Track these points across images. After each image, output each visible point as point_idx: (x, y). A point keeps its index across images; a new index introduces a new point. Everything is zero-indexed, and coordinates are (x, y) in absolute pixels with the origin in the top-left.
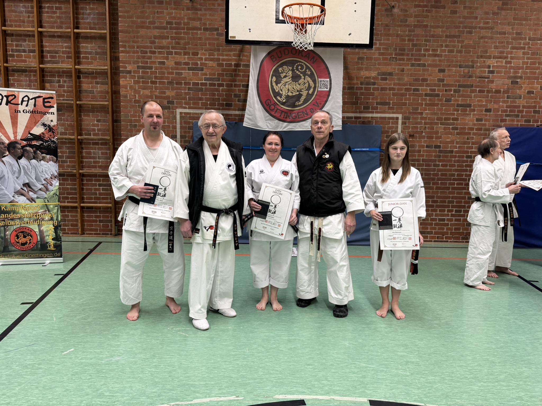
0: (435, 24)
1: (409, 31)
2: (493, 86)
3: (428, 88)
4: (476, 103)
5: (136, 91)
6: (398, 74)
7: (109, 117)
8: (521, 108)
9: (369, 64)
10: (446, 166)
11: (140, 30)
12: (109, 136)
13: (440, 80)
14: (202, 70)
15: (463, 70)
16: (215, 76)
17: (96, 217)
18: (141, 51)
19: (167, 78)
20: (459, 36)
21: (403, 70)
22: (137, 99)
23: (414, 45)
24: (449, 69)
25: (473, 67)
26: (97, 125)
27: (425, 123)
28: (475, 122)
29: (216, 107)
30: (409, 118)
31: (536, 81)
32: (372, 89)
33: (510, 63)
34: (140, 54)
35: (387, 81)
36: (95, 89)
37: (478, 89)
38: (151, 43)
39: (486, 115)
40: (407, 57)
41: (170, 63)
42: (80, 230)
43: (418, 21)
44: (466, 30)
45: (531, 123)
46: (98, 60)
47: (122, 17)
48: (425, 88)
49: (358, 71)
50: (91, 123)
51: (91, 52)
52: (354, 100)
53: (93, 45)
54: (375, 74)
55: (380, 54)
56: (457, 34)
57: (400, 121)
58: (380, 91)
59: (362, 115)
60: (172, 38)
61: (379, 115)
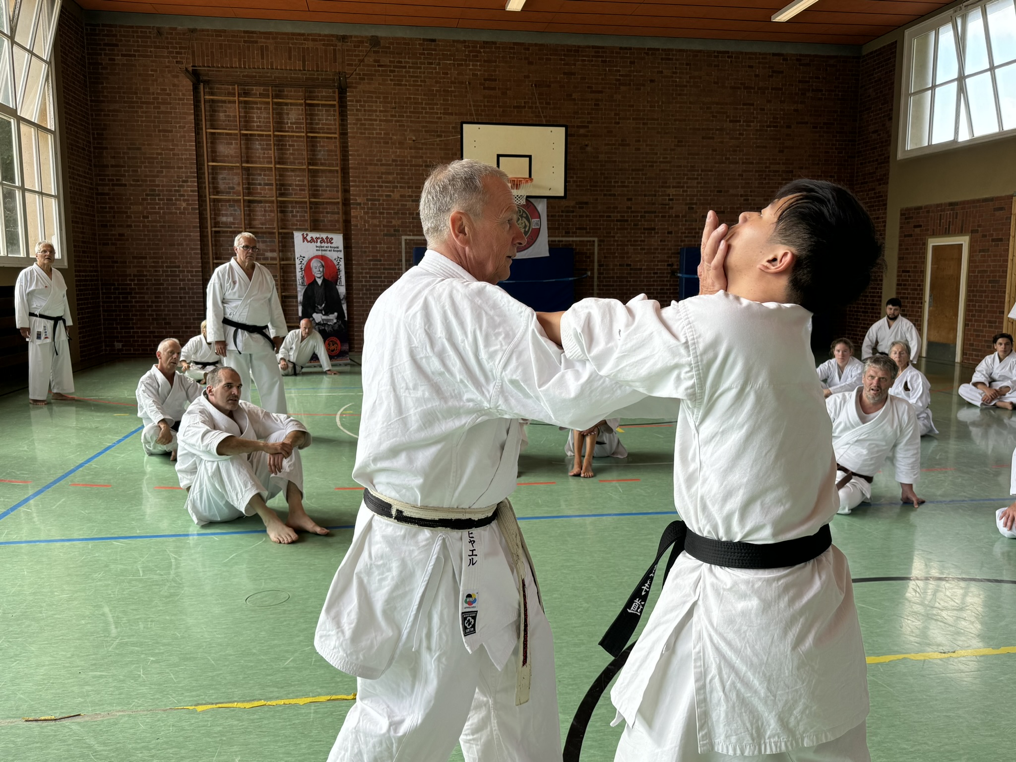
0: (622, 160)
1: (601, 165)
2: (673, 212)
3: (619, 215)
4: (659, 227)
5: (365, 221)
6: (592, 203)
10: (636, 281)
11: (368, 167)
13: (628, 208)
15: (648, 198)
18: (370, 185)
19: (393, 209)
20: (643, 170)
21: (597, 200)
23: (605, 178)
24: (635, 198)
25: (655, 195)
27: (618, 245)
28: (660, 243)
30: (603, 241)
32: (571, 216)
33: (686, 191)
34: (369, 188)
35: (584, 208)
36: (326, 218)
37: (660, 215)
38: (379, 179)
40: (600, 188)
41: (396, 195)
43: (608, 157)
44: (648, 164)
46: (328, 192)
47: (352, 155)
48: (616, 214)
49: (559, 201)
51: (322, 185)
52: (557, 226)
54: (574, 203)
55: (577, 186)
56: (641, 168)
58: (578, 218)
59: (564, 239)
60: (397, 174)
61: (578, 239)
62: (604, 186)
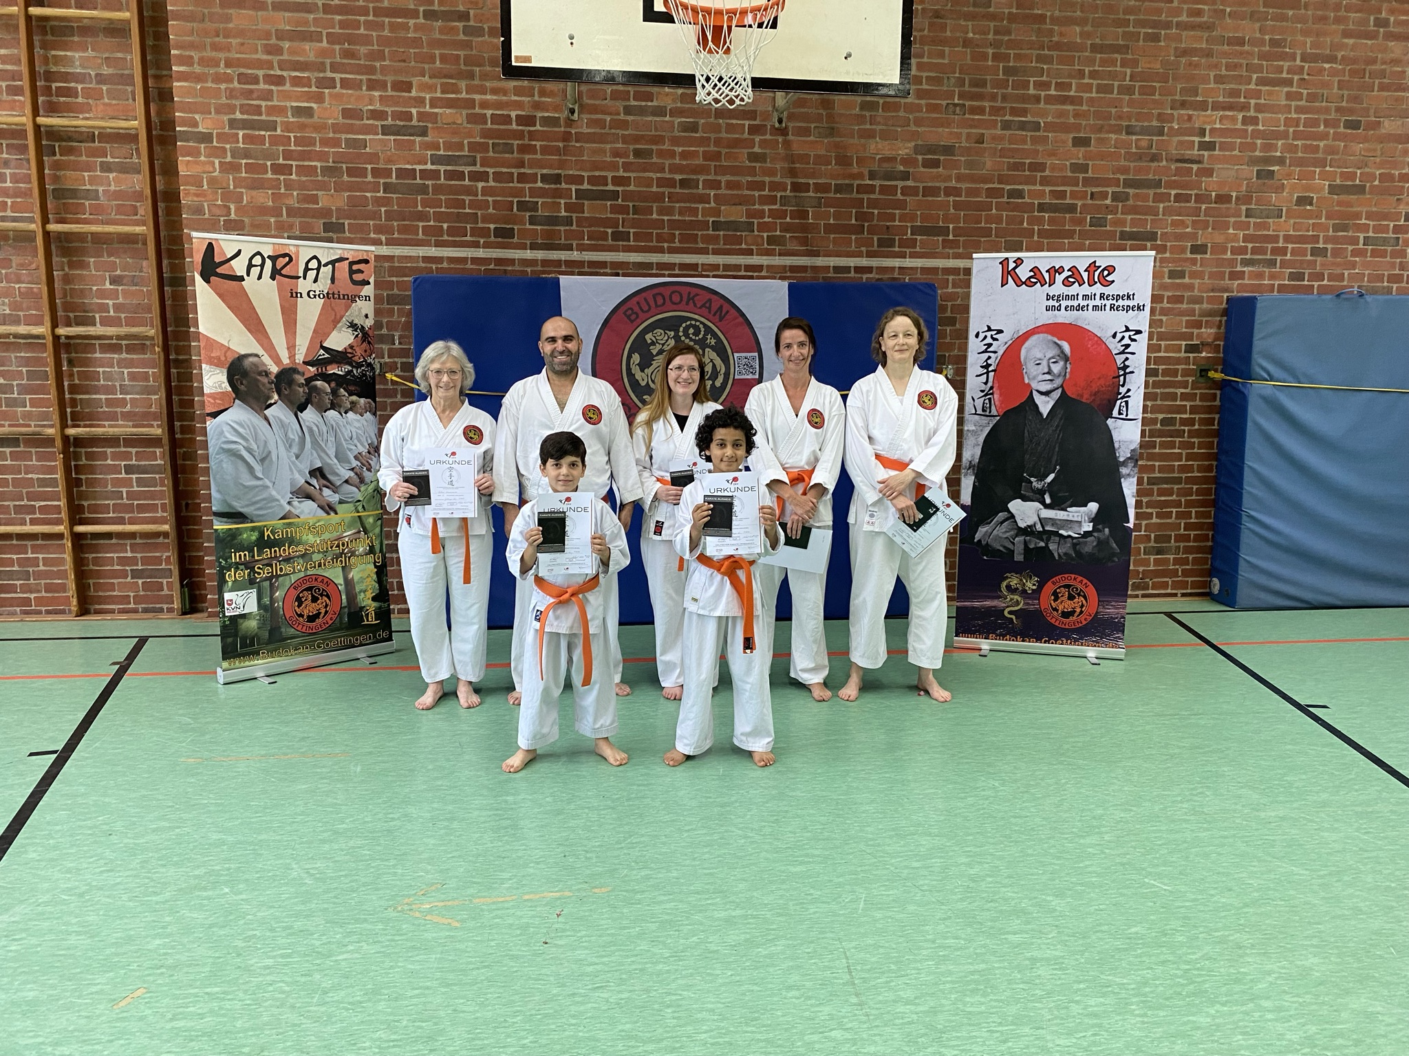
0: (1063, 14)
1: (996, 32)
2: (1211, 185)
3: (1047, 189)
4: (1169, 230)
5: (227, 196)
6: (967, 151)
7: (148, 268)
8: (1281, 240)
9: (890, 123)
12: (152, 326)
13: (1077, 168)
14: (423, 132)
15: (1137, 140)
16: (462, 149)
17: (122, 561)
18: (239, 75)
19: (322, 156)
20: (1126, 48)
21: (980, 140)
22: (233, 216)
23: (1009, 71)
24: (1099, 138)
25: (1160, 132)
26: (114, 295)
28: (1167, 280)
29: (468, 238)
31: (1318, 170)
32: (899, 191)
33: (1255, 121)
34: (236, 84)
35: (941, 169)
36: (102, 185)
37: (1173, 192)
38: (269, 53)
39: (1194, 262)
40: (992, 104)
41: (329, 111)
42: (74, 602)
44: (1143, 30)
45: (1306, 283)
46: (106, 100)
48: (1038, 187)
49: (863, 141)
50: (95, 288)
51: (85, 74)
52: (853, 222)
53: (90, 53)
54: (907, 151)
56: (1121, 43)
58: (920, 197)
59: (874, 262)
60: (332, 39)
62: (1005, 98)
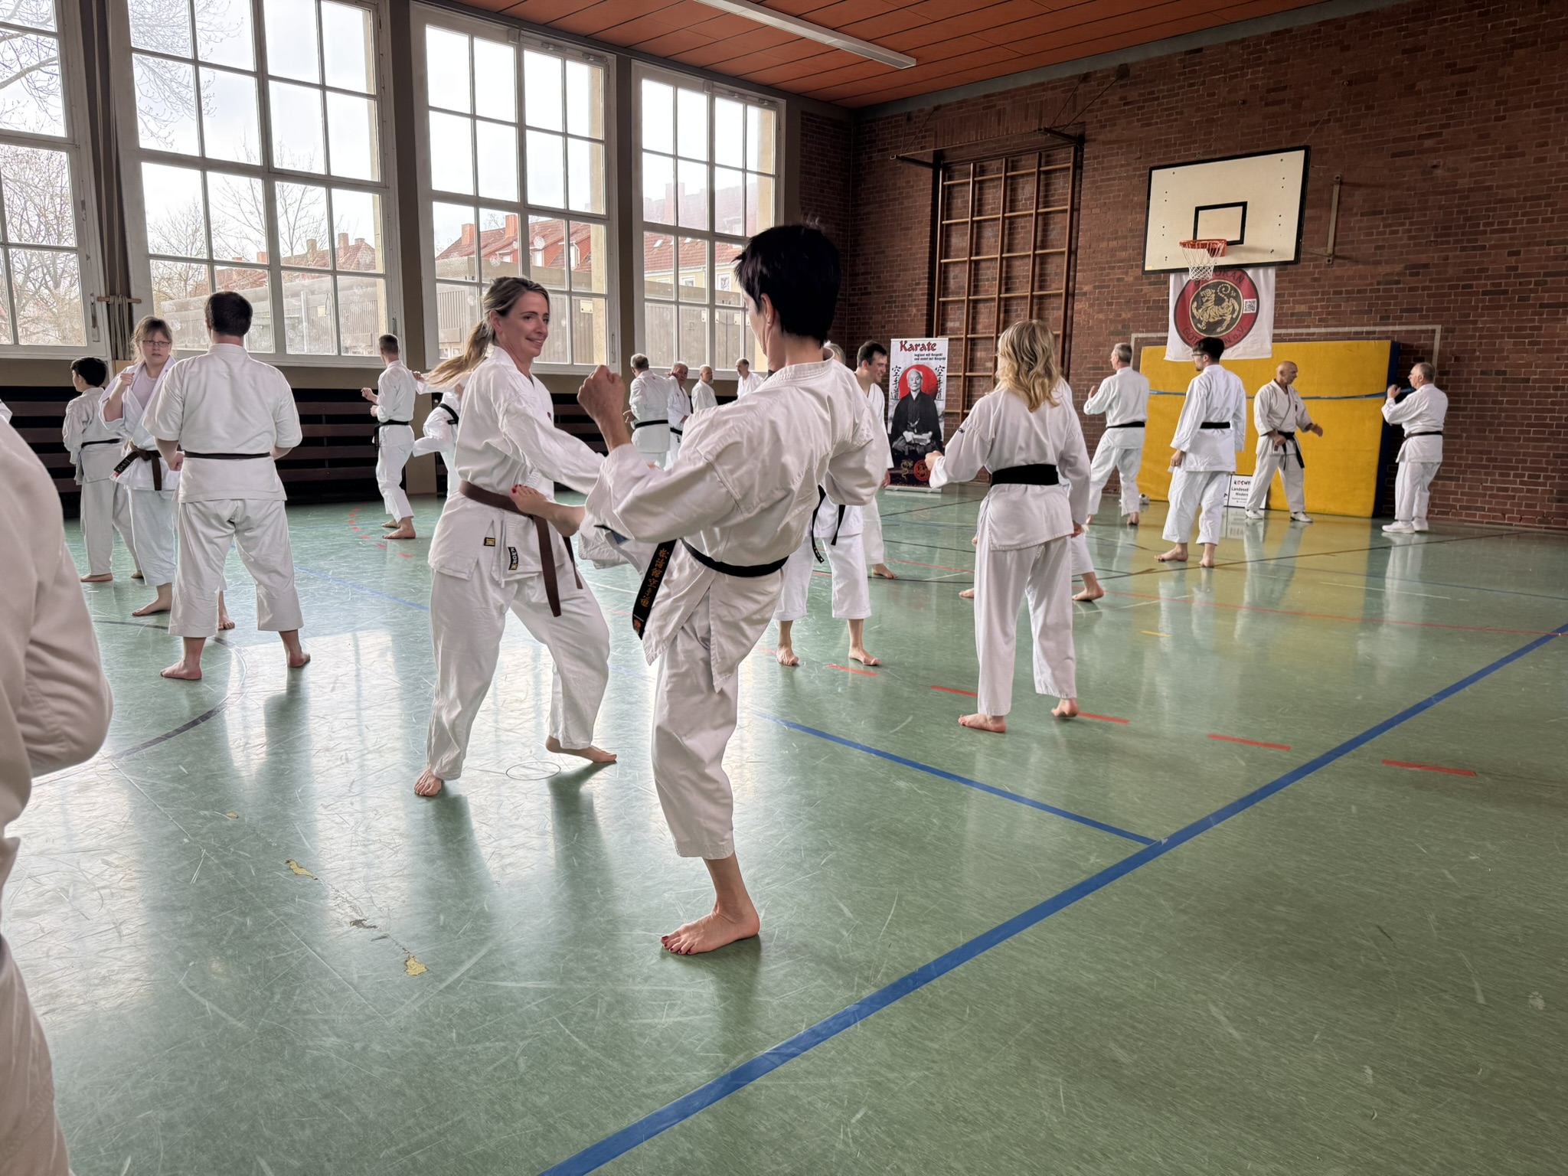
0: (1505, 183)
1: (1460, 198)
3: (1489, 282)
6: (1437, 265)
9: (1391, 255)
10: (1515, 403)
13: (1509, 269)
15: (1554, 248)
18: (1100, 268)
21: (1446, 258)
23: (1467, 219)
24: (1527, 250)
27: (1481, 337)
30: (1453, 331)
32: (1394, 291)
34: (1098, 272)
35: (1420, 277)
38: (1111, 257)
40: (1455, 238)
43: (1476, 182)
46: (1054, 282)
48: (1483, 282)
49: (1374, 267)
51: (1050, 273)
53: (1052, 265)
54: (1401, 269)
56: (1545, 193)
57: (1438, 336)
58: (1406, 293)
59: (1378, 329)
61: (1404, 328)
